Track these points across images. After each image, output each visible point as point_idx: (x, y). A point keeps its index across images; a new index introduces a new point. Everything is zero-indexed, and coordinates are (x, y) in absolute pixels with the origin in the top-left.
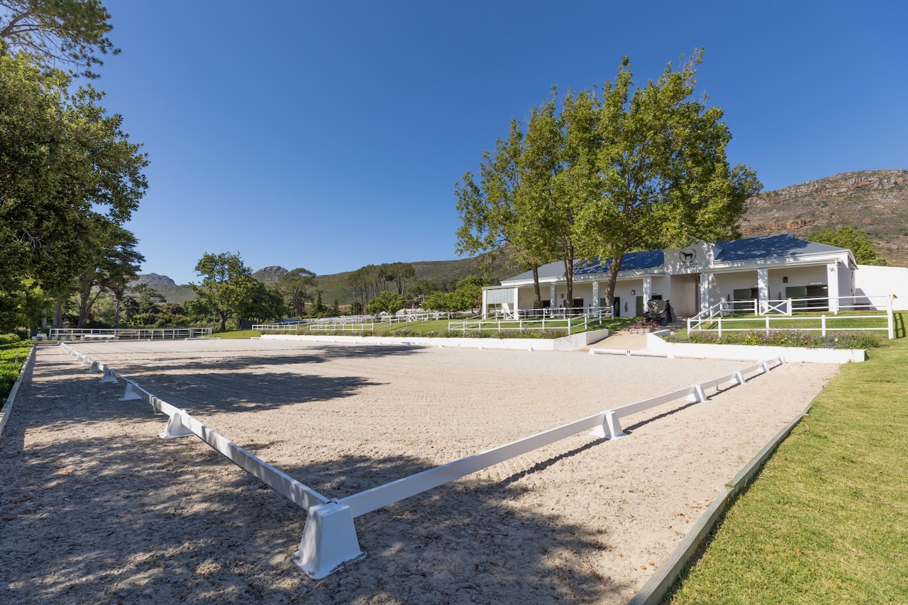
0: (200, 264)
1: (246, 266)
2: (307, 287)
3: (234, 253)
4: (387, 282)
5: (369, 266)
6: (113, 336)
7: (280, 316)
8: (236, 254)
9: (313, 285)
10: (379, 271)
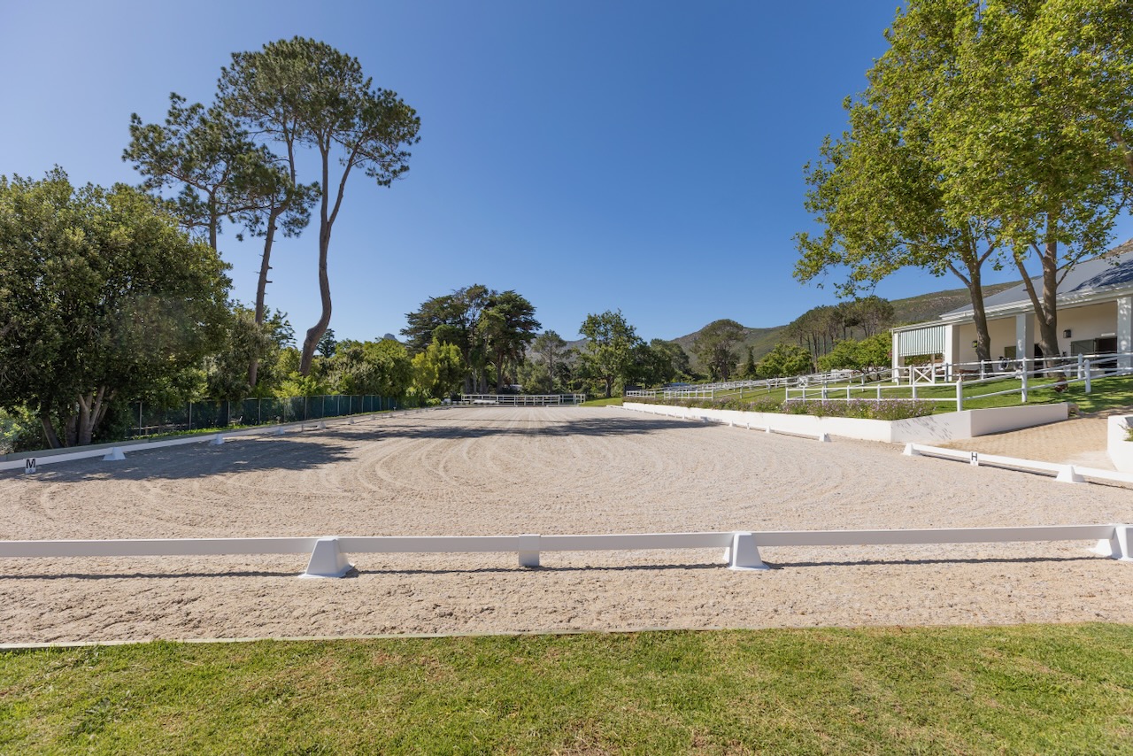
0: (584, 326)
1: (628, 324)
2: (731, 343)
3: (614, 311)
4: (847, 328)
5: (817, 308)
6: (494, 402)
7: (668, 380)
8: (617, 312)
9: (738, 340)
10: (831, 313)
